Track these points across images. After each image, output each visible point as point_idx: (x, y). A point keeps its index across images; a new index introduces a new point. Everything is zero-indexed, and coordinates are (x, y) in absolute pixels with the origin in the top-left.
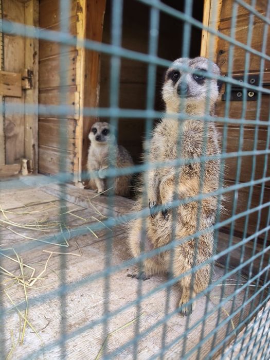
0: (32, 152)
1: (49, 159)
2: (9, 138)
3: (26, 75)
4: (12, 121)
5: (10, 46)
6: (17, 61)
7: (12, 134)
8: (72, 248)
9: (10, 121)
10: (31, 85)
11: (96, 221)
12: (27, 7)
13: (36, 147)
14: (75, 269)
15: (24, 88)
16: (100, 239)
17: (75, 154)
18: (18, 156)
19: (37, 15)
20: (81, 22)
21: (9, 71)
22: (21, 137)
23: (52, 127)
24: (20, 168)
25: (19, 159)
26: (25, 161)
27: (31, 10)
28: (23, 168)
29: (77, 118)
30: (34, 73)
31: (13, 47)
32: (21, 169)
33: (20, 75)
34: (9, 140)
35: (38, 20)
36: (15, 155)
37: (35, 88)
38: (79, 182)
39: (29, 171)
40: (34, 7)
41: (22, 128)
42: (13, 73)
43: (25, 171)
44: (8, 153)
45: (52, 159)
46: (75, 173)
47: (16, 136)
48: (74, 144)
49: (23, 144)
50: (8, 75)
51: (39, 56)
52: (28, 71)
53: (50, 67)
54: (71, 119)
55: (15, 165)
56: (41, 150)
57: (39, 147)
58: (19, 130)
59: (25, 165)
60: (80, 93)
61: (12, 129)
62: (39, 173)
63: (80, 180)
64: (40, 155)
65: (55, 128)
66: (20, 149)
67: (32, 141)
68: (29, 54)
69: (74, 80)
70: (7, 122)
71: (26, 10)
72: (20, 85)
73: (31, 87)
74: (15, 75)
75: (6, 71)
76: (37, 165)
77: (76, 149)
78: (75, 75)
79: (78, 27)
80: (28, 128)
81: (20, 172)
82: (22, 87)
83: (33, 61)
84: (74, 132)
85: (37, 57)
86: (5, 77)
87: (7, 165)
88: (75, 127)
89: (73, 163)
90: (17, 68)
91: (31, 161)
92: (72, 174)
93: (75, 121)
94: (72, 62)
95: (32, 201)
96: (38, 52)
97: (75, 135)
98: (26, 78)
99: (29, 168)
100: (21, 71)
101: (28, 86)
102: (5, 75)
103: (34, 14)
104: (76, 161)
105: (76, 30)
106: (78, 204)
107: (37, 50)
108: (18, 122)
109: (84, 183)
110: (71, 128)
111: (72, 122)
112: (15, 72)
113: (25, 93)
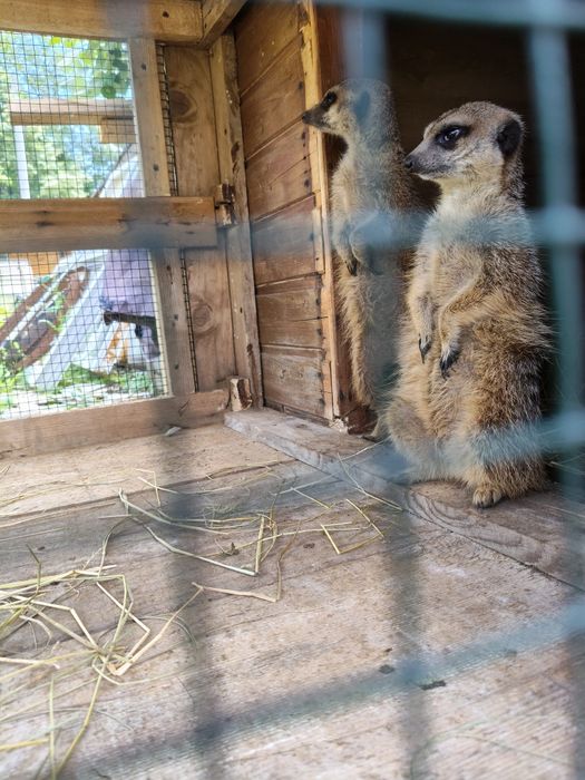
0: (248, 361)
1: (280, 373)
2: (201, 335)
3: (220, 197)
4: (205, 301)
5: (186, 142)
6: (204, 172)
7: (206, 328)
8: (264, 580)
9: (201, 301)
10: (233, 217)
11: (353, 510)
12: (213, 55)
13: (256, 350)
14: (248, 637)
15: (220, 226)
16: (344, 558)
17: (324, 354)
18: (223, 373)
19: (232, 66)
20: (308, 46)
21: (188, 196)
22: (225, 333)
23: (280, 300)
24: (227, 398)
25: (224, 379)
26: (235, 382)
27: (220, 59)
28: (233, 398)
29: (320, 268)
30: (238, 190)
31: (191, 144)
32: (230, 399)
33: (211, 199)
34: (201, 341)
35: (234, 75)
36: (217, 372)
37: (241, 222)
38: (336, 417)
39: (244, 404)
40: (224, 50)
41: (227, 312)
42: (197, 198)
43: (237, 404)
44: (202, 369)
45: (284, 371)
46: (327, 398)
47: (214, 331)
48: (320, 332)
49: (231, 346)
50: (186, 204)
51: (244, 150)
52: (224, 187)
53: (264, 169)
54: (311, 275)
55: (216, 391)
56: (265, 355)
57: (261, 350)
58: (220, 317)
59: (236, 390)
60: (321, 209)
61: (205, 318)
62: (265, 405)
63: (337, 413)
64: (265, 368)
65: (284, 301)
66: (225, 357)
67: (246, 338)
68: (226, 152)
69: (308, 183)
70: (194, 303)
71: (213, 61)
72: (213, 221)
73: (232, 221)
74: (200, 201)
75: (182, 196)
76: (260, 388)
77: (325, 341)
78: (308, 172)
79: (304, 59)
80: (236, 311)
81: (229, 406)
82: (217, 224)
83: (232, 165)
84: (318, 302)
85: (240, 154)
86: (180, 208)
87: (199, 394)
88: (319, 291)
89: (320, 375)
90: (204, 186)
91: (247, 381)
92: (322, 401)
93: (319, 276)
94: (302, 142)
95: (229, 466)
96: (241, 144)
97: (319, 310)
98: (222, 203)
99: (243, 396)
100: (212, 191)
101: (226, 221)
102: (179, 204)
103: (226, 65)
104: (326, 371)
105: (302, 67)
106: (325, 469)
107: (239, 139)
108: (218, 301)
109: (347, 419)
110: (312, 294)
111: (313, 282)
112: (201, 195)
113: (226, 236)
